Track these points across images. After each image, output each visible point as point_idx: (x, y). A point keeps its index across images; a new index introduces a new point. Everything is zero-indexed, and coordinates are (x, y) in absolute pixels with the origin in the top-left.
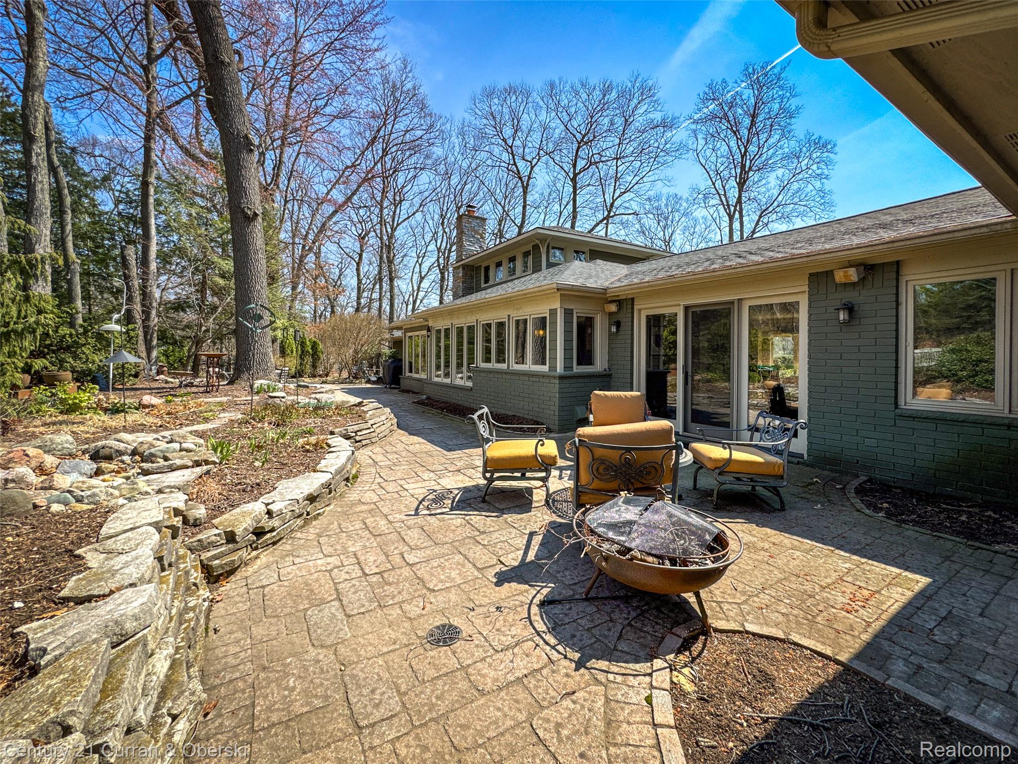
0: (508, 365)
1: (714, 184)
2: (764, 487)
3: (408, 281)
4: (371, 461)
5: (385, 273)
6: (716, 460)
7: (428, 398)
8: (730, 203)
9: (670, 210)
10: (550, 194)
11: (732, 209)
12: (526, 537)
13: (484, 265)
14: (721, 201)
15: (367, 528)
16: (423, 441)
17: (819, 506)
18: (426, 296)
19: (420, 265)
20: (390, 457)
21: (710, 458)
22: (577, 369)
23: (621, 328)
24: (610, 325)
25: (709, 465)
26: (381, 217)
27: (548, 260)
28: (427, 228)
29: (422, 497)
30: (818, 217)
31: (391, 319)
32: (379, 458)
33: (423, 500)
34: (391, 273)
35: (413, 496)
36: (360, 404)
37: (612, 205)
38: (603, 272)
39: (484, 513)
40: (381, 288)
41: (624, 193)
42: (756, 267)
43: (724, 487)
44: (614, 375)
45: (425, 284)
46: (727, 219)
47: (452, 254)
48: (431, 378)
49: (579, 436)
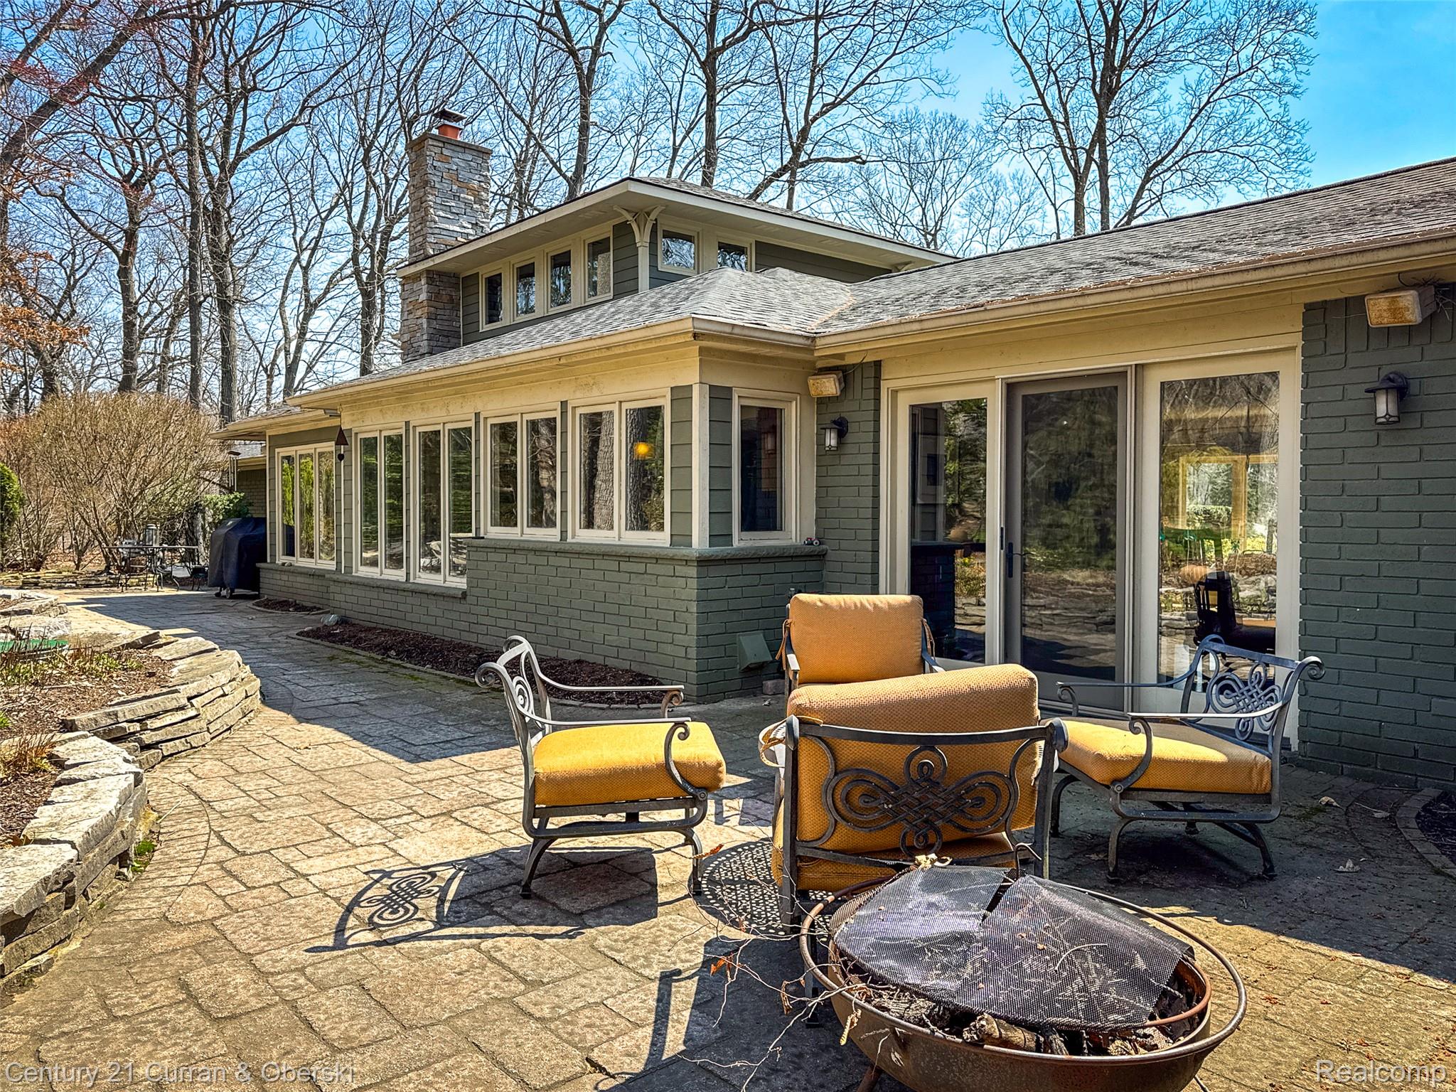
0: (564, 533)
1: (1041, 96)
2: (1221, 824)
3: (273, 310)
4: (191, 801)
5: (207, 286)
6: (1115, 762)
7: (343, 621)
8: (1079, 143)
9: (938, 154)
10: (647, 100)
11: (1083, 158)
12: (655, 986)
13: (486, 271)
14: (1058, 137)
15: (192, 998)
16: (339, 736)
17: (1350, 864)
18: (321, 353)
19: (305, 270)
20: (250, 786)
21: (1100, 757)
22: (741, 541)
23: (850, 438)
24: (822, 430)
25: (1098, 774)
26: (190, 133)
27: (653, 266)
28: (322, 174)
29: (352, 892)
30: (1272, 184)
31: (226, 412)
32: (214, 791)
33: (356, 902)
34: (222, 288)
35: (324, 892)
36: (149, 642)
37: (804, 133)
38: (797, 297)
39: (531, 929)
40: (195, 328)
41: (834, 105)
42: (1183, 286)
43: (1132, 826)
44: (831, 555)
45: (321, 322)
46: (1069, 181)
47: (393, 245)
48: (349, 568)
49: (800, 710)
